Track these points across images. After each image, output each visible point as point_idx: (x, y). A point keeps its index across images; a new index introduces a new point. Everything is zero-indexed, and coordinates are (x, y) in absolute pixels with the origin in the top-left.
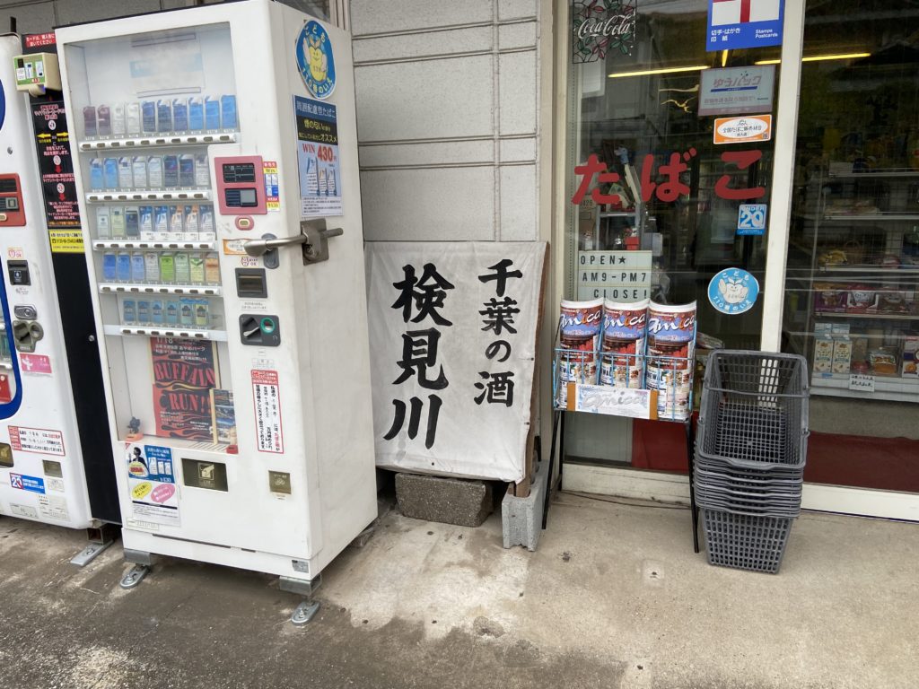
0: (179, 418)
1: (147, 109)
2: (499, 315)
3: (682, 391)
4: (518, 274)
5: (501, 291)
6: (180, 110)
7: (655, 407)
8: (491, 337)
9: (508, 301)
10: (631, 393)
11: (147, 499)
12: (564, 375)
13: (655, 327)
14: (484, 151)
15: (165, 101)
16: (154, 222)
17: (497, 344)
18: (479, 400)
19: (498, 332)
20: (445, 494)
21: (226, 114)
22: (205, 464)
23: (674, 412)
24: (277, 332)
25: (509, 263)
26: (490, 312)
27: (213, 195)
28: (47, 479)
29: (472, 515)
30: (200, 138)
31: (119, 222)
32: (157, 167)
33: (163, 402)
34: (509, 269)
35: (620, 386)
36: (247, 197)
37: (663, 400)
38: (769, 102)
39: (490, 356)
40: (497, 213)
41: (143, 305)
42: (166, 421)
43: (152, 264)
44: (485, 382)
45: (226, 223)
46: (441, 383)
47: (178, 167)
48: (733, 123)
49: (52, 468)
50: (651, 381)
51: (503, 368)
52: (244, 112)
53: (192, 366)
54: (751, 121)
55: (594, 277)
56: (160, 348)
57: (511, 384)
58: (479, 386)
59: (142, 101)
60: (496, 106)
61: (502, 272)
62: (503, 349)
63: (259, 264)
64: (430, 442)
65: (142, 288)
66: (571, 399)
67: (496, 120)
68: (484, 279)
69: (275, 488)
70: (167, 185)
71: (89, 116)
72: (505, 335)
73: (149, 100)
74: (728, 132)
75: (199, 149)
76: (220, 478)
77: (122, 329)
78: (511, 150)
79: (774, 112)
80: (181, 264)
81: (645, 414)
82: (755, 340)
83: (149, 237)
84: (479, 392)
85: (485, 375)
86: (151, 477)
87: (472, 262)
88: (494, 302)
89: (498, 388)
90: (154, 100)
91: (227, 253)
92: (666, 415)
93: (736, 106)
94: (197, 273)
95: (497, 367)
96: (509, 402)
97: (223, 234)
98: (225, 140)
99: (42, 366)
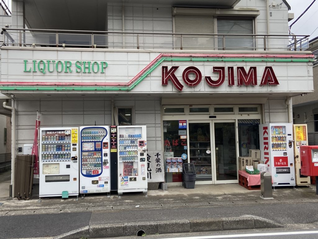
0: (127, 173)
1: (129, 135)
2: (158, 160)
3: (182, 168)
4: (160, 155)
5: (158, 157)
6: (134, 135)
7: (179, 170)
8: (157, 163)
9: (159, 158)
10: (176, 169)
11: (123, 184)
12: (167, 168)
13: (178, 160)
14: (154, 139)
15: (132, 134)
16: (128, 148)
17: (158, 164)
18: (156, 172)
19: (158, 163)
20: (154, 185)
21: (140, 136)
22: (133, 178)
23: (181, 171)
24: (145, 160)
25: (158, 153)
26: (156, 160)
27: (138, 145)
28: (105, 185)
29: (157, 188)
30: (137, 138)
31: (123, 148)
32: (130, 142)
33: (125, 171)
34: (159, 154)
35: (175, 168)
36: (142, 145)
37: (180, 169)
38: (186, 134)
39: (157, 166)
40: (156, 147)
41: (125, 158)
42: (125, 174)
43: (127, 153)
44: (157, 170)
45: (139, 148)
46: (151, 170)
47: (132, 142)
48: (183, 136)
49: (106, 183)
50: (178, 167)
51: (159, 167)
52: (143, 136)
53: (130, 166)
54: (184, 136)
55: (166, 156)
56: (125, 164)
57: (161, 169)
58: (156, 170)
59: (128, 134)
60: (156, 133)
61: (158, 155)
62: (159, 165)
63: (143, 152)
64: (151, 178)
65: (124, 156)
66: (169, 171)
67: (156, 135)
68: (155, 156)
69: (143, 179)
70: (131, 143)
71: (120, 136)
72: (159, 163)
73: (129, 134)
74: (182, 137)
75: (136, 140)
76: (135, 179)
77: (122, 161)
78: (158, 139)
79: (187, 135)
80: (131, 153)
81: (178, 172)
82: (187, 162)
83: (127, 150)
84: (156, 171)
85: (157, 169)
86: (125, 181)
87: (153, 153)
88: (157, 159)
89: (159, 170)
90: (130, 134)
91: (139, 151)
92: (180, 171)
93: (183, 135)
94: (134, 153)
95: (158, 167)
96: (161, 172)
97: (138, 149)
98: (140, 139)
99: (107, 168)
